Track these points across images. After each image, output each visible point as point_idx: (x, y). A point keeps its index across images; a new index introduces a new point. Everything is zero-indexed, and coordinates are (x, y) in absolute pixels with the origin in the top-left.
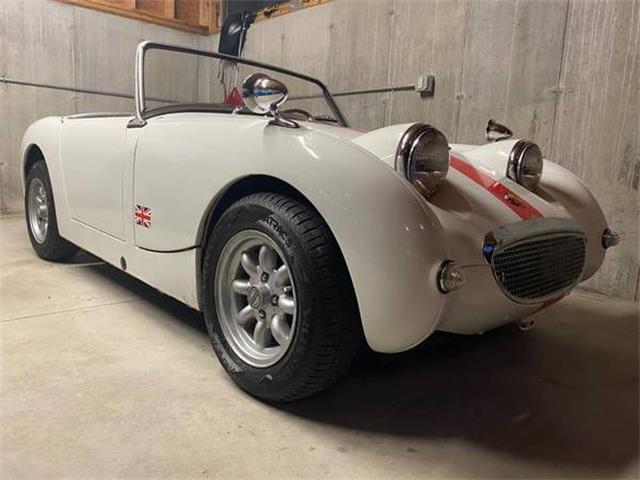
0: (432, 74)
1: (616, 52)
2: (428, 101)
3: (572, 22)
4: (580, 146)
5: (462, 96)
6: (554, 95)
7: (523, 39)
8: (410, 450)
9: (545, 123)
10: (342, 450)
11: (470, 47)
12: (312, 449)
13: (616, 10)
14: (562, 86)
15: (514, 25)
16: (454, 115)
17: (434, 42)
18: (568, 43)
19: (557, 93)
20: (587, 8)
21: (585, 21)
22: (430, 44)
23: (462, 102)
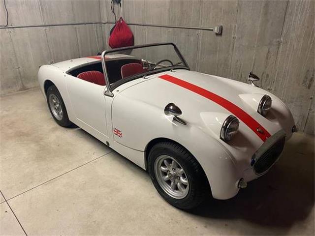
0: (221, 25)
1: (308, 27)
2: (219, 38)
3: (289, 10)
4: (287, 68)
5: (235, 38)
6: (278, 43)
7: (266, 14)
8: (226, 225)
9: (273, 55)
10: (206, 227)
11: (240, 14)
12: (197, 228)
13: (310, 7)
14: (282, 39)
15: (262, 7)
16: (231, 46)
17: (223, 8)
18: (287, 20)
19: (279, 43)
20: (297, 4)
21: (295, 10)
22: (221, 9)
23: (235, 40)
